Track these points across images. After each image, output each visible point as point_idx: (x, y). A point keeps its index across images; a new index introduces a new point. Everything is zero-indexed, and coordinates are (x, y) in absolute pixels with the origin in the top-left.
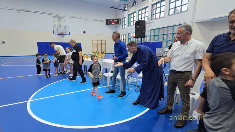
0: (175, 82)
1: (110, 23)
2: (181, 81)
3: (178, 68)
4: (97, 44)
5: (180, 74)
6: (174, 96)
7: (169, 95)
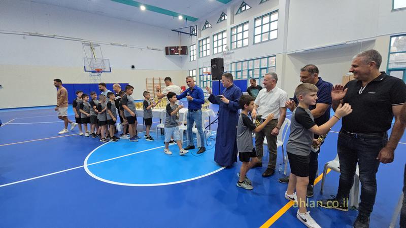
1: (172, 53)
4: (154, 85)
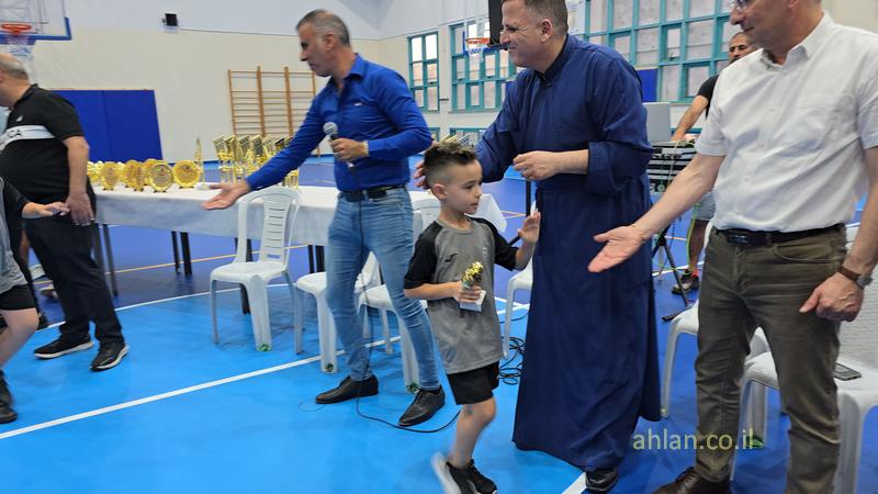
0: (743, 302)
2: (782, 291)
3: (762, 212)
4: (261, 99)
5: (773, 251)
6: (738, 388)
7: (710, 389)
